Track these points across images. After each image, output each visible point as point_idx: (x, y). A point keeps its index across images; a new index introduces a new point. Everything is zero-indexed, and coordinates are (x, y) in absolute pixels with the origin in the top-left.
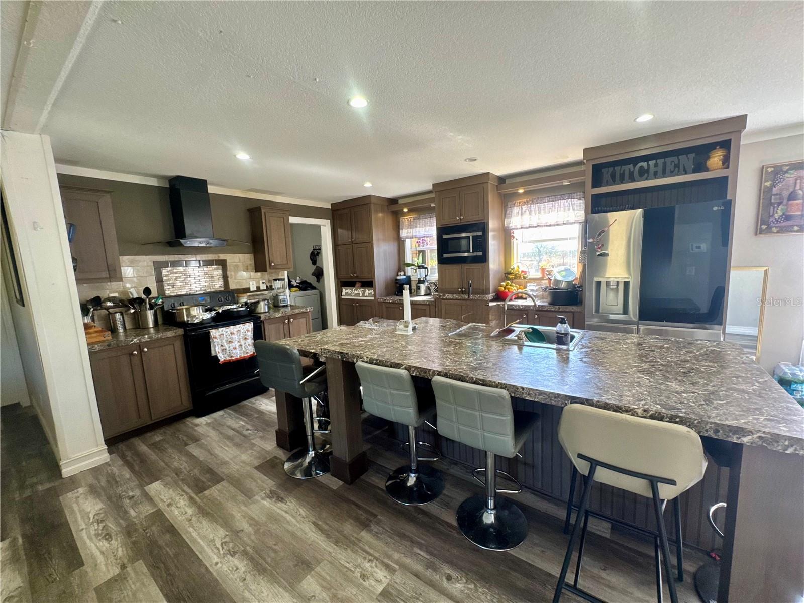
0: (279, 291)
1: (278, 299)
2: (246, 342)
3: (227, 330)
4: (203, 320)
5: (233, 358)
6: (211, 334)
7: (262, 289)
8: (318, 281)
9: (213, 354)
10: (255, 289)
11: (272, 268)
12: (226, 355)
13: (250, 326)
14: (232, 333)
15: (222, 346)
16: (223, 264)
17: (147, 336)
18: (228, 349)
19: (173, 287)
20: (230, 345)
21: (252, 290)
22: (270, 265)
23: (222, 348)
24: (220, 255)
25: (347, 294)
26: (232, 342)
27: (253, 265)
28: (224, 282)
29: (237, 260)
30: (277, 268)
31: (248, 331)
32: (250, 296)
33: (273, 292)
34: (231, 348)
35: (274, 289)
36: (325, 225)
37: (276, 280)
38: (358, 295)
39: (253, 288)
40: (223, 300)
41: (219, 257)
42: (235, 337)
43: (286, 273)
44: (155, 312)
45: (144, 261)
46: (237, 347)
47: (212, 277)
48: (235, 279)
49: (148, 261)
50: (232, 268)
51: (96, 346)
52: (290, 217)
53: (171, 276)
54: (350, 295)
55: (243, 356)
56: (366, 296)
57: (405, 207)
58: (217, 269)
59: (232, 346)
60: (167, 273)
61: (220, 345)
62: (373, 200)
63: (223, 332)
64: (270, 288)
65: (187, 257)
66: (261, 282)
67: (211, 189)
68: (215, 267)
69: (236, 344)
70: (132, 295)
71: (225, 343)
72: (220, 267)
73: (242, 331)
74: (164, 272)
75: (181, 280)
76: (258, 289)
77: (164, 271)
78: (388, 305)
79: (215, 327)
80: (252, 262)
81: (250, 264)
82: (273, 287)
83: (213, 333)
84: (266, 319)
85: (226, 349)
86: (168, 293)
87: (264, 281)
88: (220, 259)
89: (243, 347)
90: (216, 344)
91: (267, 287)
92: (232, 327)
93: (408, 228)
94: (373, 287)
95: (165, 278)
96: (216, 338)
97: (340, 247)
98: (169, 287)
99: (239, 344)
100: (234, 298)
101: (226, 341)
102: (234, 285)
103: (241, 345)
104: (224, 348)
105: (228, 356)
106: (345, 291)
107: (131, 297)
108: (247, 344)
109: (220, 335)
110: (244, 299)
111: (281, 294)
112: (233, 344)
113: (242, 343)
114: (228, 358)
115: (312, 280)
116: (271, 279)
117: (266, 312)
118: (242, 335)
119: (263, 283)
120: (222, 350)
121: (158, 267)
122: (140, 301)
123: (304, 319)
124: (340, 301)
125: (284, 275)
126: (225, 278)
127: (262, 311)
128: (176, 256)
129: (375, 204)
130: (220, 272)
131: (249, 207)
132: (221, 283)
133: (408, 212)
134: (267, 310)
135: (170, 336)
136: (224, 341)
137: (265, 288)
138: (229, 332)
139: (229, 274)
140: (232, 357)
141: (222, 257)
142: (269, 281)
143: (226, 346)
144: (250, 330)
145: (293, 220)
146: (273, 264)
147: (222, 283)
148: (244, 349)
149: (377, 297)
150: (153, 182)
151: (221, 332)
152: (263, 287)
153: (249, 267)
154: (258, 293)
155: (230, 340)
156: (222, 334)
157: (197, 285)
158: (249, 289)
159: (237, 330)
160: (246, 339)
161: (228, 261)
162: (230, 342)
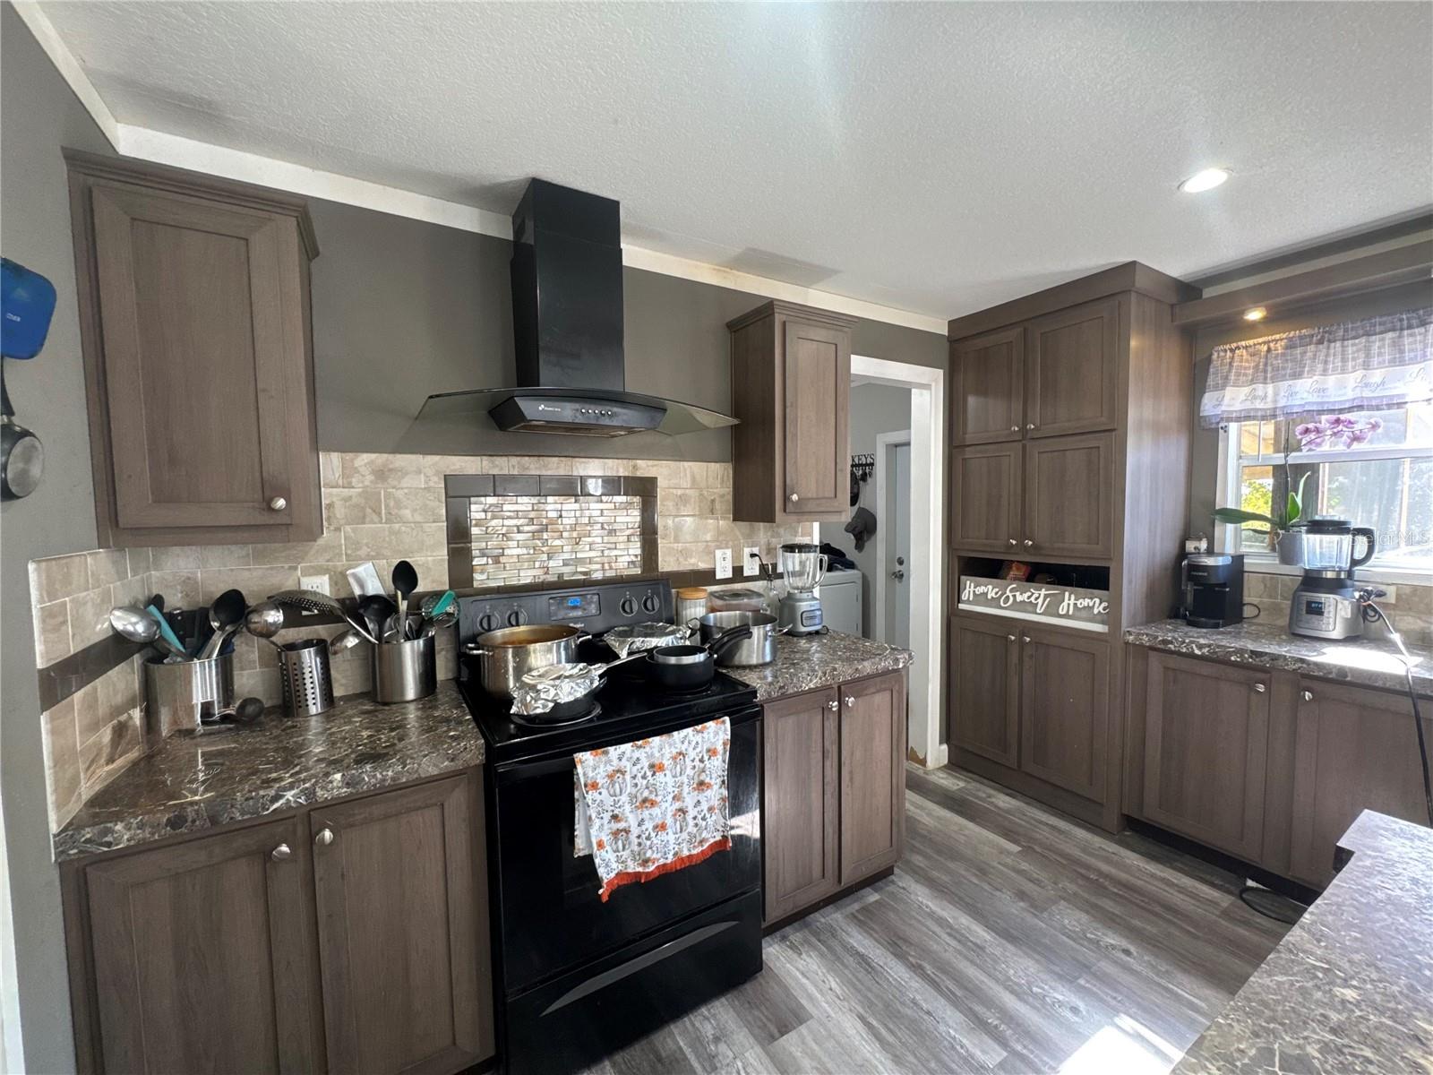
0: (799, 582)
1: (793, 609)
2: (702, 797)
3: (637, 754)
4: (557, 705)
5: (651, 867)
6: (580, 770)
7: (747, 573)
8: (860, 546)
9: (581, 848)
10: (729, 574)
11: (790, 507)
12: (626, 854)
13: (718, 733)
14: (656, 768)
15: (615, 817)
16: (644, 489)
17: (338, 776)
18: (635, 831)
19: (496, 560)
20: (646, 813)
21: (719, 576)
22: (786, 499)
23: (616, 827)
24: (639, 462)
25: (981, 599)
26: (653, 804)
27: (730, 497)
28: (643, 547)
29: (686, 483)
30: (803, 512)
31: (712, 752)
32: (712, 594)
33: (777, 582)
34: (649, 825)
35: (781, 576)
36: (926, 387)
37: (790, 548)
38: (1030, 607)
39: (724, 572)
40: (635, 607)
41: (635, 467)
42: (665, 780)
43: (816, 526)
44: (430, 645)
45: (419, 472)
46: (669, 821)
47: (612, 532)
48: (677, 540)
49: (430, 472)
50: (670, 504)
51: (119, 827)
52: (853, 357)
53: (494, 522)
54: (995, 602)
55: (686, 853)
56: (1066, 616)
57: (1256, 302)
58: (627, 506)
59: (651, 817)
60: (482, 515)
61: (607, 816)
62: (1141, 282)
63: (623, 762)
64: (768, 573)
65: (545, 466)
66: (747, 551)
67: (634, 254)
68: (622, 499)
69: (665, 811)
70: (362, 586)
71: (627, 808)
72: (637, 499)
73: (692, 754)
74: (476, 511)
75: (520, 537)
76: (738, 572)
77: (473, 507)
78: (1173, 662)
79: (599, 739)
80: (727, 490)
81: (722, 496)
82: (781, 570)
83: (588, 764)
84: (770, 700)
85: (627, 831)
86: (480, 580)
87: (756, 550)
88: (639, 474)
89: (689, 817)
90: (593, 813)
91: (763, 567)
92: (656, 741)
93: (1252, 382)
94: (1106, 588)
95: (475, 531)
96: (595, 786)
97: (969, 453)
98: (484, 560)
99: (677, 805)
100: (667, 599)
101: (633, 797)
102: (672, 560)
103: (683, 811)
104: (622, 825)
106: (972, 588)
107: (357, 592)
108: (704, 806)
109: (611, 777)
110: (696, 608)
111: (805, 595)
112: (656, 811)
113: (689, 802)
114: (633, 867)
115: (846, 543)
116: (778, 543)
117: (764, 665)
118: (689, 772)
119: (753, 555)
120: (616, 834)
121: (458, 492)
122: (383, 607)
123: (887, 695)
124: (954, 620)
125: (811, 535)
126: (649, 535)
127: (754, 661)
128: (514, 460)
129: (1142, 295)
130: (634, 517)
131: (734, 314)
132: (636, 549)
133: (1266, 321)
134: (768, 659)
135: (433, 771)
136: (624, 798)
137: (756, 572)
138: (645, 763)
139: (660, 522)
140: (645, 862)
141: (645, 468)
142: (770, 550)
143: (631, 820)
144: (720, 748)
145: (861, 365)
146: (795, 497)
147: (639, 552)
148: (691, 828)
149: (1125, 627)
150: (465, 218)
151: (615, 764)
152: (751, 568)
153: (718, 506)
154: (738, 586)
155: (646, 793)
156: (621, 772)
157: (566, 556)
158: (713, 572)
159: (669, 752)
160: (701, 785)
161: (661, 483)
162: (645, 801)
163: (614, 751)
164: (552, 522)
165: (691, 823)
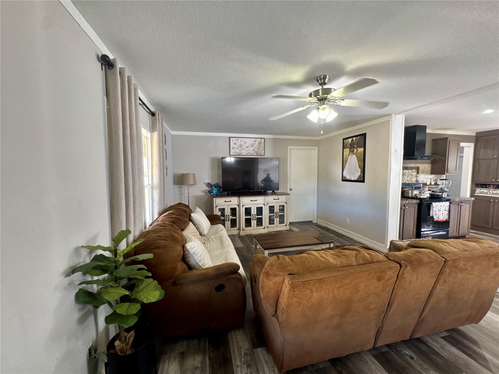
0: (444, 186)
3: (439, 204)
5: (439, 220)
7: (432, 184)
9: (431, 214)
10: (429, 184)
13: (448, 204)
16: (417, 169)
18: (438, 214)
20: (439, 212)
21: (428, 184)
23: (435, 213)
25: (482, 193)
29: (424, 168)
30: (451, 173)
36: (471, 147)
38: (496, 194)
41: (416, 165)
42: (442, 208)
47: (412, 176)
48: (421, 177)
50: (421, 171)
54: (485, 193)
55: (442, 219)
58: (415, 172)
61: (435, 211)
63: (438, 205)
64: (436, 184)
68: (414, 170)
69: (441, 213)
71: (437, 211)
73: (445, 206)
79: (434, 201)
80: (430, 169)
82: (438, 184)
83: (433, 204)
85: (437, 214)
89: (444, 214)
92: (441, 203)
96: (434, 207)
97: (481, 161)
102: (421, 180)
103: (443, 213)
104: (436, 213)
105: (437, 218)
106: (479, 190)
108: (446, 213)
111: (445, 188)
116: (438, 178)
118: (444, 208)
119: (433, 181)
123: (469, 205)
126: (417, 177)
131: (433, 138)
136: (437, 209)
137: (434, 184)
138: (440, 205)
139: (419, 174)
141: (418, 165)
142: (436, 180)
143: (437, 213)
144: (448, 206)
146: (449, 170)
147: (416, 179)
148: (444, 216)
151: (437, 205)
152: (433, 183)
153: (428, 172)
154: (430, 186)
155: (440, 209)
156: (437, 206)
157: (406, 179)
158: (427, 184)
159: (443, 204)
160: (446, 210)
161: (420, 168)
162: (440, 210)
163: (437, 203)
164: (405, 174)
165: (444, 215)
